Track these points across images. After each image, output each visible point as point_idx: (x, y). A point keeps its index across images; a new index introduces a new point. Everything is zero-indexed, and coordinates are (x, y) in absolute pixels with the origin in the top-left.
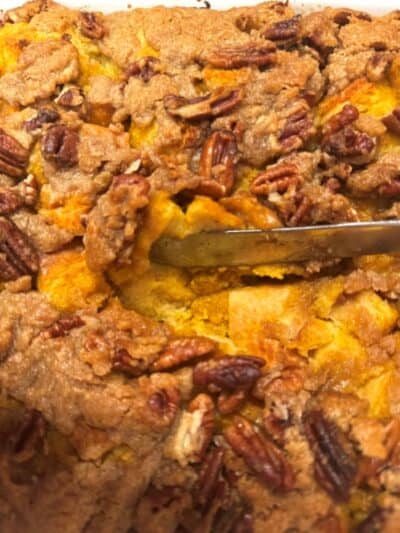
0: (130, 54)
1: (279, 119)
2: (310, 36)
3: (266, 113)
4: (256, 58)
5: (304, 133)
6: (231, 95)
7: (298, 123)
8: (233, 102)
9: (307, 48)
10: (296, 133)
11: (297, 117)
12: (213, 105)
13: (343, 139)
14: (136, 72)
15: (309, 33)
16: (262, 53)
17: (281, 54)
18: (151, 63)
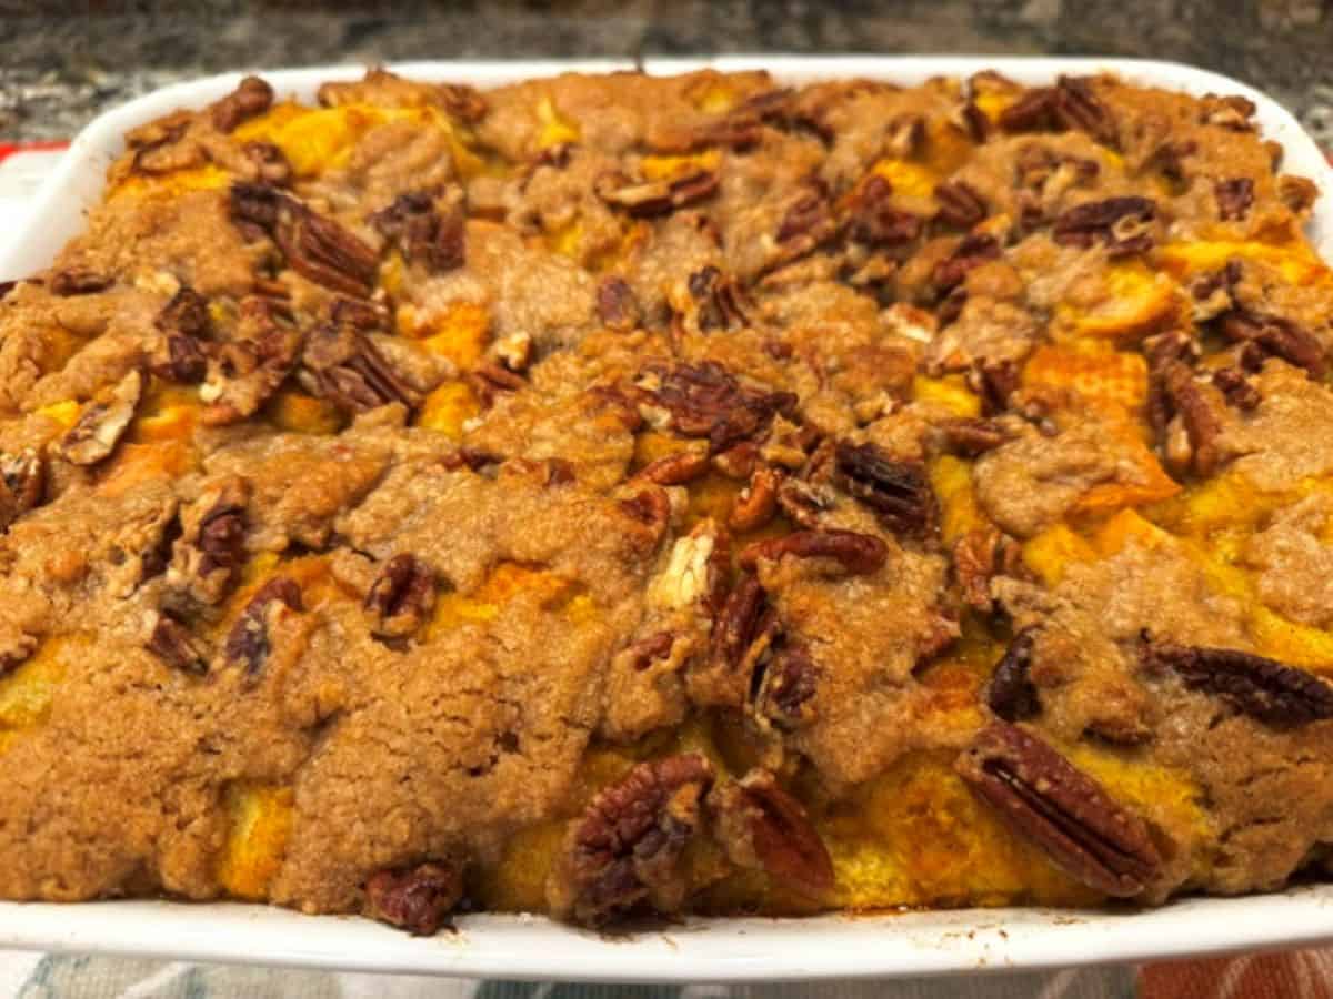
1: (775, 212)
2: (808, 116)
3: (753, 206)
4: (729, 134)
5: (815, 230)
6: (702, 178)
7: (806, 216)
8: (705, 187)
10: (804, 230)
11: (803, 207)
12: (673, 189)
14: (548, 161)
18: (570, 150)
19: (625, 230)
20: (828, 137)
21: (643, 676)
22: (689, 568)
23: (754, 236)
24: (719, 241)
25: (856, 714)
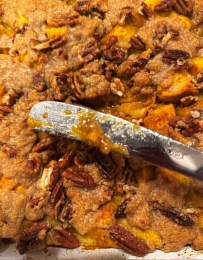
0: (15, 22)
1: (82, 47)
2: (96, 7)
3: (77, 45)
4: (68, 21)
5: (93, 53)
6: (59, 38)
7: (91, 48)
8: (61, 42)
9: (95, 13)
10: (90, 53)
11: (90, 45)
12: (51, 44)
13: (110, 53)
14: (19, 32)
15: (94, 6)
16: (71, 18)
17: (81, 18)
18: (25, 27)
19: (39, 56)
20: (103, 15)
21: (33, 210)
22: (47, 176)
23: (76, 55)
24: (66, 58)
25: (83, 221)
